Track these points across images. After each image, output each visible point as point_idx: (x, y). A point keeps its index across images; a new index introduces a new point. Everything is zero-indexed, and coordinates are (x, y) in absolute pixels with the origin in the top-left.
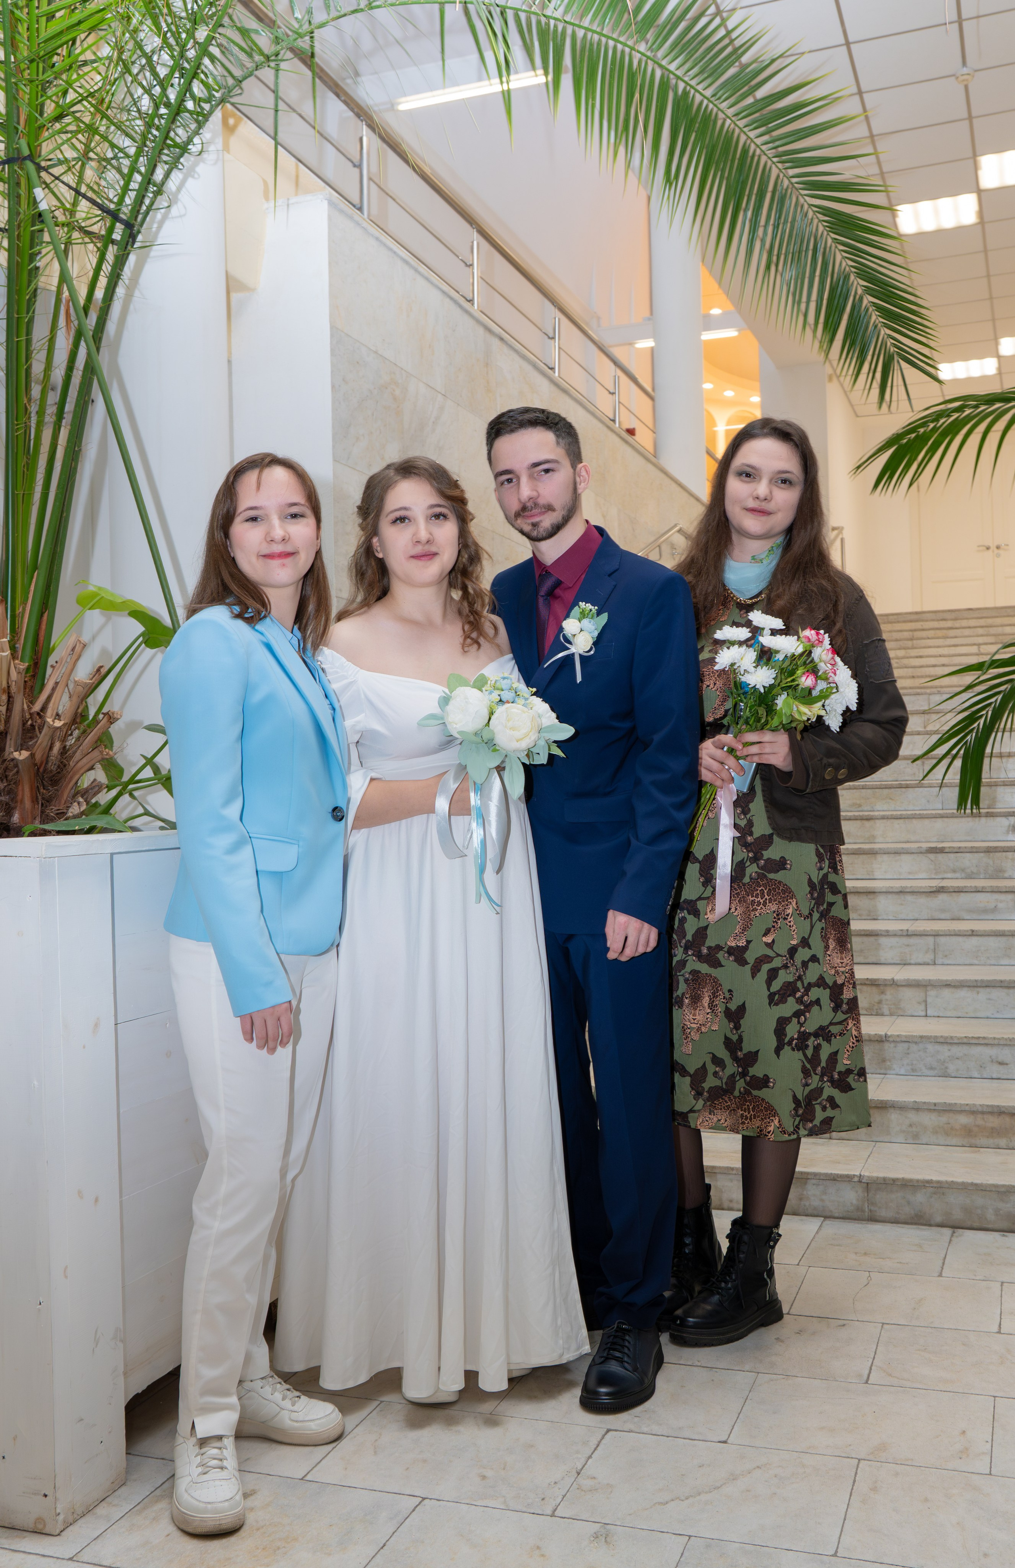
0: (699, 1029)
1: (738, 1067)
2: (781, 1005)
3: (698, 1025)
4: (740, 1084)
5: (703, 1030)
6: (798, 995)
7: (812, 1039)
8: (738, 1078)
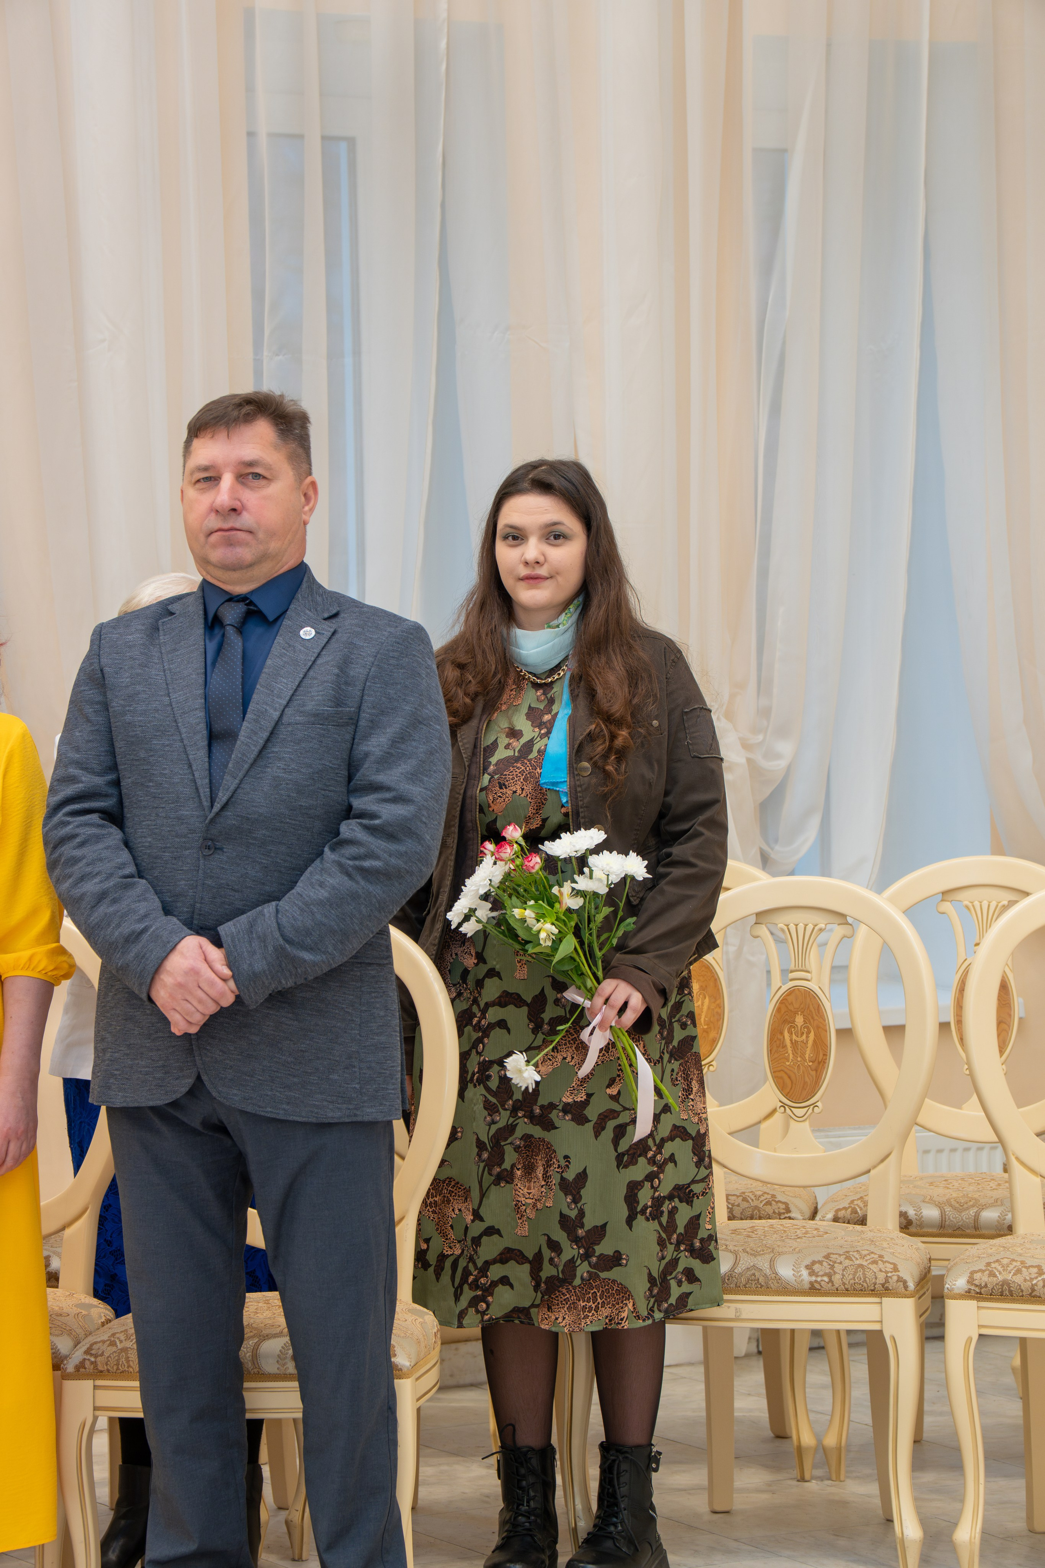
0: (534, 1205)
1: (579, 1248)
2: (631, 1167)
3: (534, 1200)
4: (583, 1269)
5: (539, 1206)
6: (650, 1154)
7: (667, 1202)
8: (579, 1261)
